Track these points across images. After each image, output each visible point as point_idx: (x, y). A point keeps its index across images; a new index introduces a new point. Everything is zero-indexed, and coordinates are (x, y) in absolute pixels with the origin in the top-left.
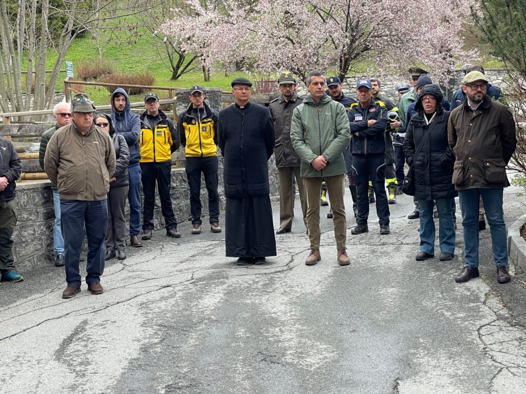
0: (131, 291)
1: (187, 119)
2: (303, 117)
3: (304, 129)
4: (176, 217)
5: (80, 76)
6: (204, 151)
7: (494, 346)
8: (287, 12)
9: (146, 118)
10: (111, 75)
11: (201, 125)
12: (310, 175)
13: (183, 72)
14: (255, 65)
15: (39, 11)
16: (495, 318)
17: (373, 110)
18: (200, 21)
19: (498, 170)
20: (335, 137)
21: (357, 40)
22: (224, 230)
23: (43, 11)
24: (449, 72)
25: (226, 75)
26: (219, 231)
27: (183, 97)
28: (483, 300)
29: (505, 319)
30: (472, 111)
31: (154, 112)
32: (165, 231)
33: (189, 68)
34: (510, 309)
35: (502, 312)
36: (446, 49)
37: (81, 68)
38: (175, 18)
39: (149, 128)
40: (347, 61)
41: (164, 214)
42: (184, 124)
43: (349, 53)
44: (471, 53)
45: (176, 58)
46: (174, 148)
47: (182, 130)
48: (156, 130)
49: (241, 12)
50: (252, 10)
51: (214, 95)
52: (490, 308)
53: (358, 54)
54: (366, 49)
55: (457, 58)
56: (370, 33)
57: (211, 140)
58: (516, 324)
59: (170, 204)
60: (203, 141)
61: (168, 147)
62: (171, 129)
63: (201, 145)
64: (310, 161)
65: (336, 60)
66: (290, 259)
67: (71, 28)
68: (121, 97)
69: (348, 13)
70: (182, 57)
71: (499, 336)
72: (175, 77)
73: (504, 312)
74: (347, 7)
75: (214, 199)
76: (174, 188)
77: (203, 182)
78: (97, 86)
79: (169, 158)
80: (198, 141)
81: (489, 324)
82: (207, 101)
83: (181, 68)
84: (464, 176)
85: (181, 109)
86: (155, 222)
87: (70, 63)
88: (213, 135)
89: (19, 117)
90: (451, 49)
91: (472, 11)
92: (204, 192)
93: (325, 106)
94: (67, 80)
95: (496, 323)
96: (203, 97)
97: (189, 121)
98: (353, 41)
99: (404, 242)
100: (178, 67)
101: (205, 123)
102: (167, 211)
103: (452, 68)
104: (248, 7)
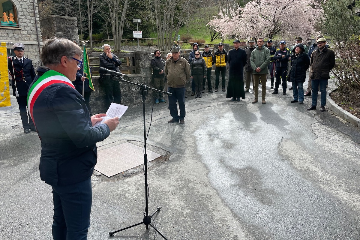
0: (198, 107)
1: (217, 54)
2: (254, 54)
3: (254, 58)
4: (212, 86)
5: (181, 40)
6: (222, 65)
7: (316, 130)
8: (252, 17)
9: (205, 53)
10: (191, 40)
11: (221, 56)
12: (255, 73)
13: (214, 39)
14: (239, 36)
15: (170, 17)
16: (317, 122)
17: (285, 52)
18: (223, 20)
19: (326, 73)
20: (265, 61)
21: (276, 27)
22: (226, 91)
23: (172, 18)
24: (309, 40)
25: (229, 40)
26: (225, 91)
27: (216, 46)
28: (313, 116)
29: (320, 122)
30: (320, 52)
31: (207, 51)
32: (208, 90)
33: (217, 37)
34: (322, 119)
35: (320, 120)
36: (309, 31)
37: (182, 37)
38: (214, 20)
39: (206, 57)
40: (272, 35)
41: (208, 85)
42: (216, 55)
43: (273, 32)
44: (318, 32)
45: (213, 34)
46: (213, 64)
47: (215, 57)
48: (208, 57)
49: (237, 17)
50: (240, 17)
51: (227, 46)
52: (316, 119)
53: (276, 33)
54: (279, 31)
55: (312, 34)
56: (281, 25)
57: (224, 61)
58: (324, 124)
59: (210, 82)
60: (222, 61)
61: (211, 63)
62: (212, 57)
63: (221, 63)
64: (255, 70)
65: (268, 35)
66: (248, 100)
67: (180, 23)
68: (196, 46)
69: (274, 18)
70: (215, 34)
71: (318, 127)
72: (212, 41)
73: (321, 120)
74: (274, 15)
75: (224, 81)
76: (212, 76)
77: (221, 75)
78: (187, 43)
79: (211, 67)
80: (220, 61)
81: (315, 124)
82: (224, 48)
83: (214, 37)
84: (314, 75)
85: (216, 51)
86: (205, 87)
87: (179, 35)
88: (225, 59)
89: (163, 52)
90: (310, 31)
91: (320, 17)
92: (221, 78)
93: (262, 50)
94: (178, 41)
95: (317, 123)
96: (223, 47)
97: (218, 55)
98: (275, 28)
99: (287, 97)
100: (213, 37)
101: (223, 55)
102: (209, 84)
103: (310, 38)
104: (239, 16)
